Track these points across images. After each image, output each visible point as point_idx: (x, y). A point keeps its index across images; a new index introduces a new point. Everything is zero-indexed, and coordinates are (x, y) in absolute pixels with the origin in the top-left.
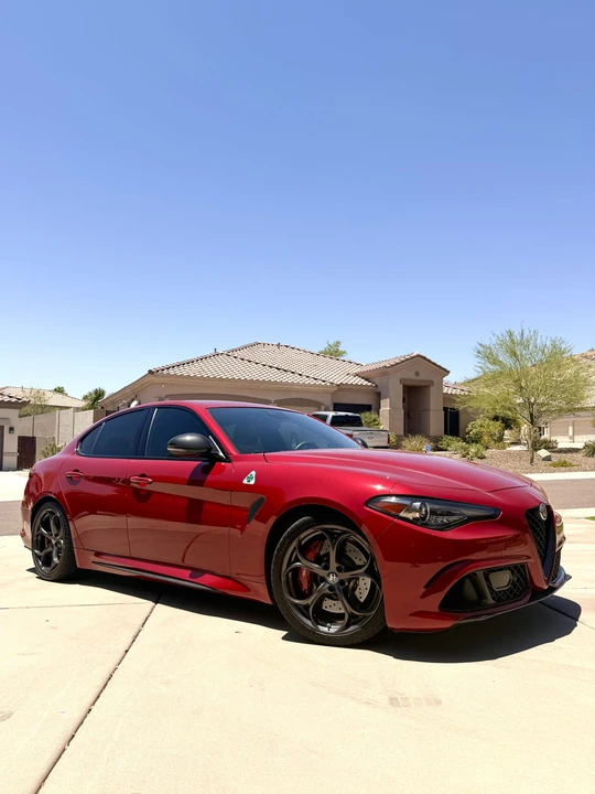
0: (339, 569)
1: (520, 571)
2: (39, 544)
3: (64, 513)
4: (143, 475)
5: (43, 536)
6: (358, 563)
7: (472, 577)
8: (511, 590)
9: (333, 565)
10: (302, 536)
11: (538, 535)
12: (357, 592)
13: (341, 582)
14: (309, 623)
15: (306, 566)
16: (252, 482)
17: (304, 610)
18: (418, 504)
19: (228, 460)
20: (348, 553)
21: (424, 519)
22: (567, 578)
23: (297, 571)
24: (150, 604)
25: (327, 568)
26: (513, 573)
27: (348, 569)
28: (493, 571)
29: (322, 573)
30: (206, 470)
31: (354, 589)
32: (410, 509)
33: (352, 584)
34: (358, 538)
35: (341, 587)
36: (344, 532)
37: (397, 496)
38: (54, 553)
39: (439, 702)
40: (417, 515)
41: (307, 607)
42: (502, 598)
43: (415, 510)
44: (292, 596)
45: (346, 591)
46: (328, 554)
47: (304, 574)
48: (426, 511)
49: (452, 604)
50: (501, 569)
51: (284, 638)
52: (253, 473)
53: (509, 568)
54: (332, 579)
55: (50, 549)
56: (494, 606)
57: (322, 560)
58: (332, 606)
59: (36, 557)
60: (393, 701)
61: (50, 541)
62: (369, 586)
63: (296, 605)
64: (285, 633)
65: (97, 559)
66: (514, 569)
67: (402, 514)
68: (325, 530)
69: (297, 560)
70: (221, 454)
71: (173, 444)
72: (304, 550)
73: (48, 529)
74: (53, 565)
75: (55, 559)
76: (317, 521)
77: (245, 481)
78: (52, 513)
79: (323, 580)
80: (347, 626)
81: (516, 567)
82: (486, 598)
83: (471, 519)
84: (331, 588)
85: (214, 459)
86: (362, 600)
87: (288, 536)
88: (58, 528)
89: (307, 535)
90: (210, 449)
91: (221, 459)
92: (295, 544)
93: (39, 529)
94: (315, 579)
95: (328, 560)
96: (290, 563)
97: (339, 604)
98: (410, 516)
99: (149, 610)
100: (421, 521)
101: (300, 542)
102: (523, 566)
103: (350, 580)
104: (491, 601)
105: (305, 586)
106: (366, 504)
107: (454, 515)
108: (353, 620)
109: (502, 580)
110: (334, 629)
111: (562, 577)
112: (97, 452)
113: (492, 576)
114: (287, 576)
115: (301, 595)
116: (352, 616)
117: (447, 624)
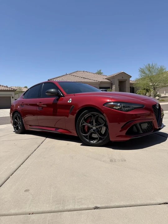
0: (96, 125)
1: (150, 123)
2: (15, 124)
3: (20, 115)
4: (40, 103)
5: (16, 122)
6: (101, 123)
7: (136, 125)
8: (147, 129)
9: (94, 124)
10: (85, 116)
11: (156, 113)
12: (102, 131)
13: (97, 129)
14: (88, 140)
15: (87, 125)
16: (70, 102)
17: (86, 137)
18: (119, 104)
19: (64, 96)
20: (99, 121)
21: (121, 109)
22: (164, 126)
23: (84, 126)
24: (45, 138)
26: (148, 124)
27: (99, 125)
28: (142, 123)
29: (91, 126)
30: (58, 100)
31: (101, 131)
32: (117, 106)
33: (100, 129)
34: (101, 116)
35: (97, 130)
36: (97, 114)
37: (113, 102)
38: (19, 126)
39: (125, 161)
40: (119, 108)
41: (87, 136)
42: (145, 131)
43: (118, 106)
44: (83, 133)
45: (98, 131)
46: (93, 121)
47: (86, 127)
48: (122, 106)
49: (129, 133)
50: (144, 123)
51: (81, 145)
52: (71, 99)
53: (147, 123)
54: (94, 128)
55: (18, 125)
56: (141, 134)
57: (91, 123)
58: (94, 136)
59: (14, 128)
60: (111, 161)
61: (18, 123)
62: (105, 129)
63: (84, 136)
64: (82, 144)
65: (30, 127)
66: (149, 123)
67: (114, 108)
68: (92, 114)
69: (84, 123)
70: (62, 95)
71: (47, 92)
72: (86, 120)
73: (17, 120)
74: (19, 130)
75: (19, 128)
76: (90, 112)
77: (68, 102)
78: (17, 115)
79: (91, 128)
80: (99, 141)
81: (149, 122)
82: (140, 131)
83: (135, 108)
84: (94, 130)
85: (60, 96)
86: (103, 134)
87: (81, 117)
88: (19, 119)
90: (58, 93)
91: (62, 96)
92: (83, 119)
93: (14, 120)
94: (89, 128)
95: (93, 123)
96: (82, 124)
97: (96, 135)
98: (117, 108)
99: (44, 139)
100: (120, 109)
101: (84, 118)
102: (151, 122)
103: (99, 128)
104: (141, 132)
105: (86, 130)
106: (103, 105)
107: (130, 107)
108: (100, 139)
109: (145, 126)
110: (95, 142)
111: (163, 125)
112: (28, 97)
113: (142, 125)
114: (81, 128)
115: (85, 133)
116: (100, 138)
117: (128, 139)
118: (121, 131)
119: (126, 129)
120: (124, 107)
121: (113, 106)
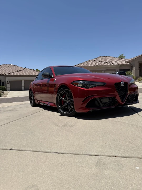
0: (69, 99)
1: (113, 99)
2: (30, 99)
4: (41, 83)
8: (109, 103)
9: (67, 98)
10: (61, 93)
13: (69, 102)
14: (63, 111)
25: (66, 99)
27: (71, 99)
28: (102, 98)
35: (69, 104)
36: (69, 91)
40: (82, 85)
41: (62, 108)
42: (106, 105)
44: (60, 106)
47: (62, 101)
50: (105, 98)
53: (108, 98)
54: (68, 102)
56: (102, 107)
68: (65, 91)
71: (42, 75)
72: (62, 96)
73: (31, 96)
75: (33, 102)
76: (64, 89)
77: (54, 82)
78: (31, 93)
79: (66, 102)
80: (70, 112)
81: (111, 98)
82: (100, 105)
83: (97, 86)
84: (67, 104)
89: (62, 92)
96: (59, 98)
98: (80, 85)
101: (61, 94)
102: (114, 97)
103: (71, 102)
105: (62, 103)
106: (71, 83)
107: (92, 85)
109: (106, 101)
110: (67, 113)
113: (102, 100)
114: (59, 101)
115: (62, 106)
116: (71, 110)
117: (88, 111)
118: (82, 104)
119: (86, 103)
120: (87, 85)
121: (77, 84)
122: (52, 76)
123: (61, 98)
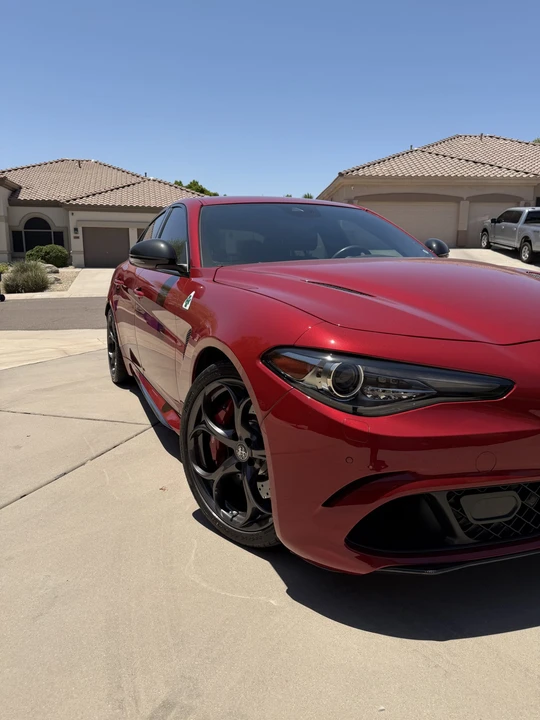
0: (248, 443)
4: (140, 289)
5: (112, 341)
8: (518, 523)
14: (212, 503)
15: (210, 430)
16: (188, 307)
19: (189, 274)
23: (207, 436)
24: (148, 426)
25: (234, 437)
26: (523, 496)
27: (256, 447)
28: (471, 492)
29: (230, 443)
32: (321, 373)
40: (330, 383)
41: (211, 483)
42: (488, 536)
43: (328, 375)
44: (198, 465)
47: (213, 439)
51: (194, 516)
52: (193, 294)
54: (241, 454)
56: (467, 549)
57: (227, 424)
64: (198, 508)
67: (307, 379)
68: (227, 384)
77: (184, 305)
79: (232, 452)
80: (250, 523)
83: (441, 393)
84: (240, 465)
85: (181, 272)
89: (214, 389)
91: (185, 274)
96: (199, 421)
98: (318, 384)
104: (462, 539)
105: (214, 454)
108: (255, 517)
109: (499, 507)
116: (256, 512)
117: (362, 569)
121: (303, 369)
122: (186, 265)
123: (204, 423)
